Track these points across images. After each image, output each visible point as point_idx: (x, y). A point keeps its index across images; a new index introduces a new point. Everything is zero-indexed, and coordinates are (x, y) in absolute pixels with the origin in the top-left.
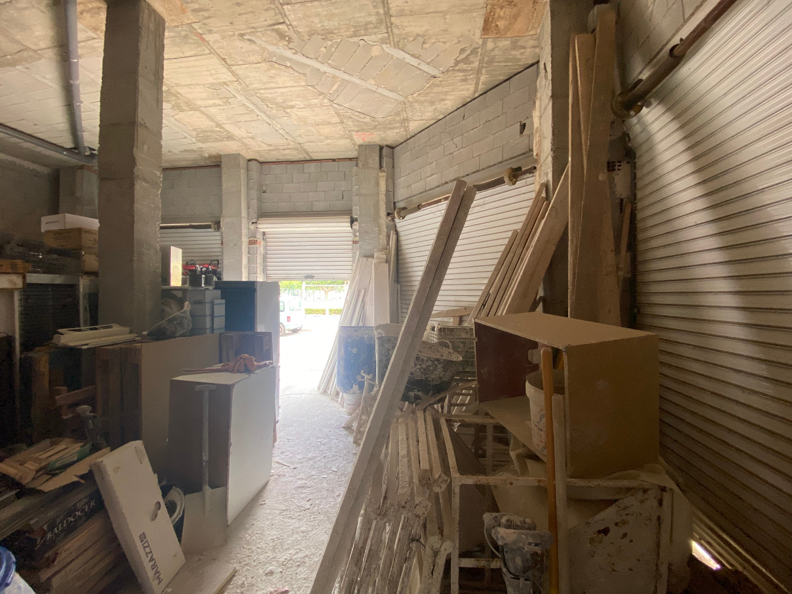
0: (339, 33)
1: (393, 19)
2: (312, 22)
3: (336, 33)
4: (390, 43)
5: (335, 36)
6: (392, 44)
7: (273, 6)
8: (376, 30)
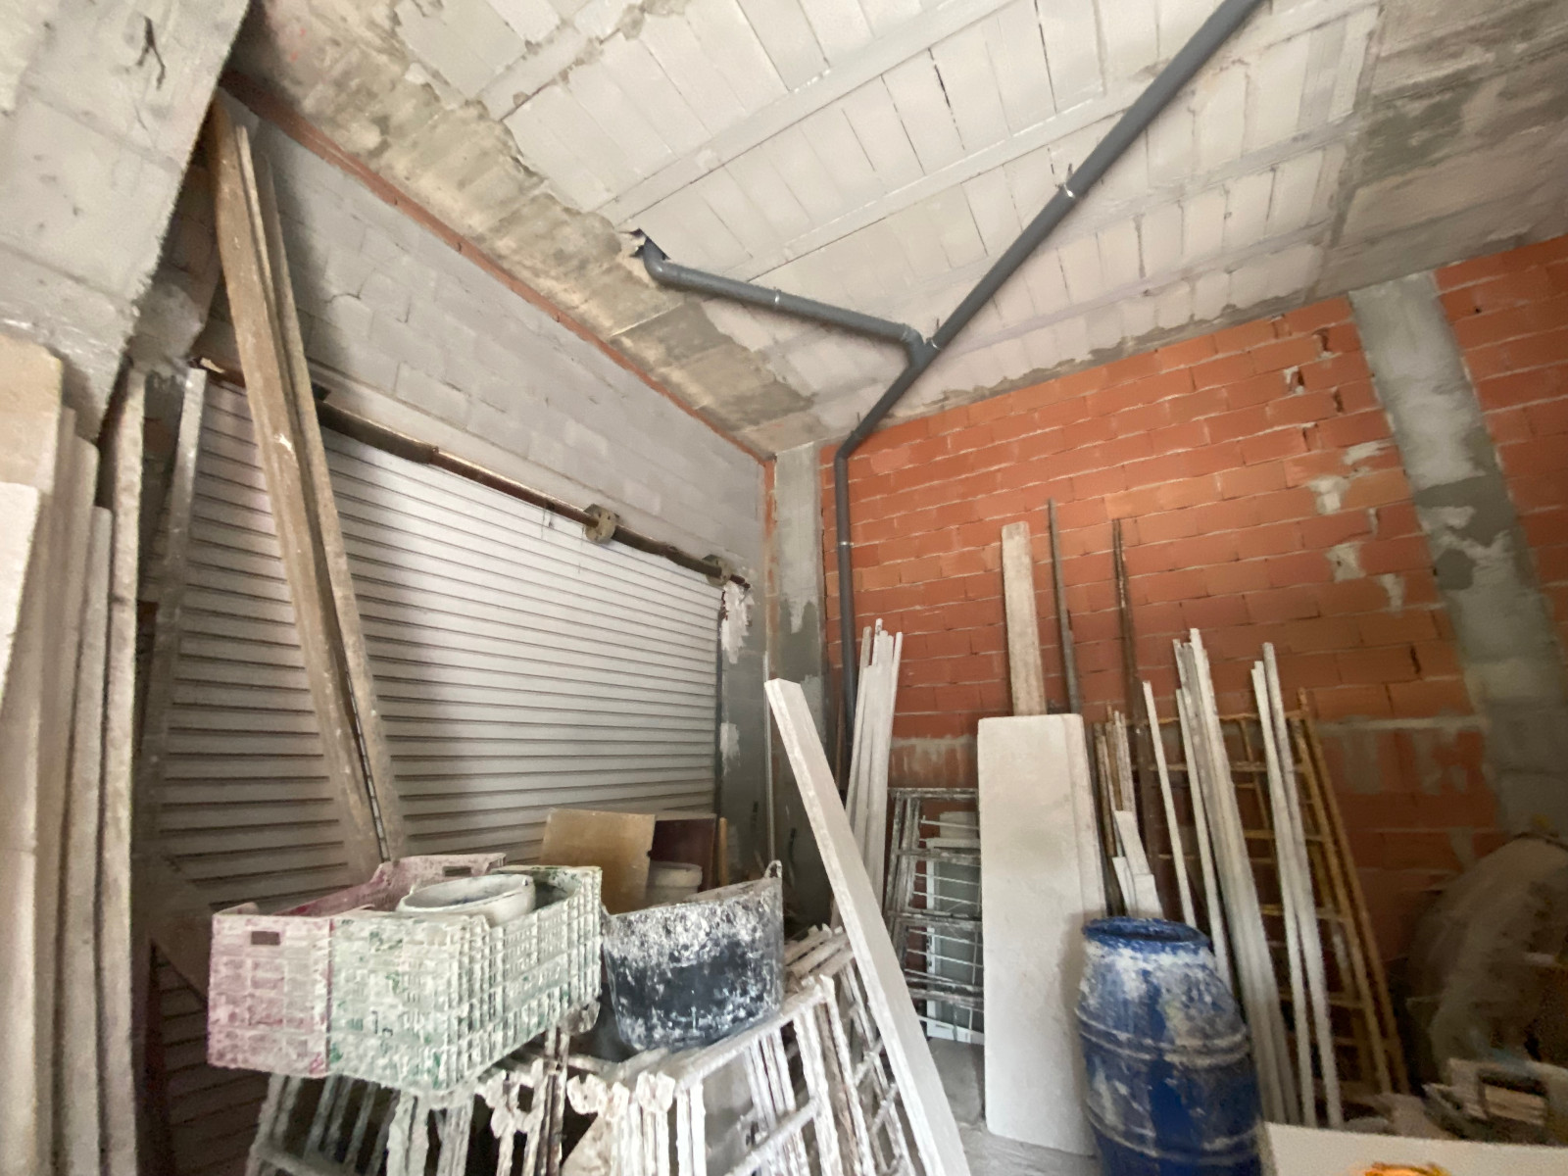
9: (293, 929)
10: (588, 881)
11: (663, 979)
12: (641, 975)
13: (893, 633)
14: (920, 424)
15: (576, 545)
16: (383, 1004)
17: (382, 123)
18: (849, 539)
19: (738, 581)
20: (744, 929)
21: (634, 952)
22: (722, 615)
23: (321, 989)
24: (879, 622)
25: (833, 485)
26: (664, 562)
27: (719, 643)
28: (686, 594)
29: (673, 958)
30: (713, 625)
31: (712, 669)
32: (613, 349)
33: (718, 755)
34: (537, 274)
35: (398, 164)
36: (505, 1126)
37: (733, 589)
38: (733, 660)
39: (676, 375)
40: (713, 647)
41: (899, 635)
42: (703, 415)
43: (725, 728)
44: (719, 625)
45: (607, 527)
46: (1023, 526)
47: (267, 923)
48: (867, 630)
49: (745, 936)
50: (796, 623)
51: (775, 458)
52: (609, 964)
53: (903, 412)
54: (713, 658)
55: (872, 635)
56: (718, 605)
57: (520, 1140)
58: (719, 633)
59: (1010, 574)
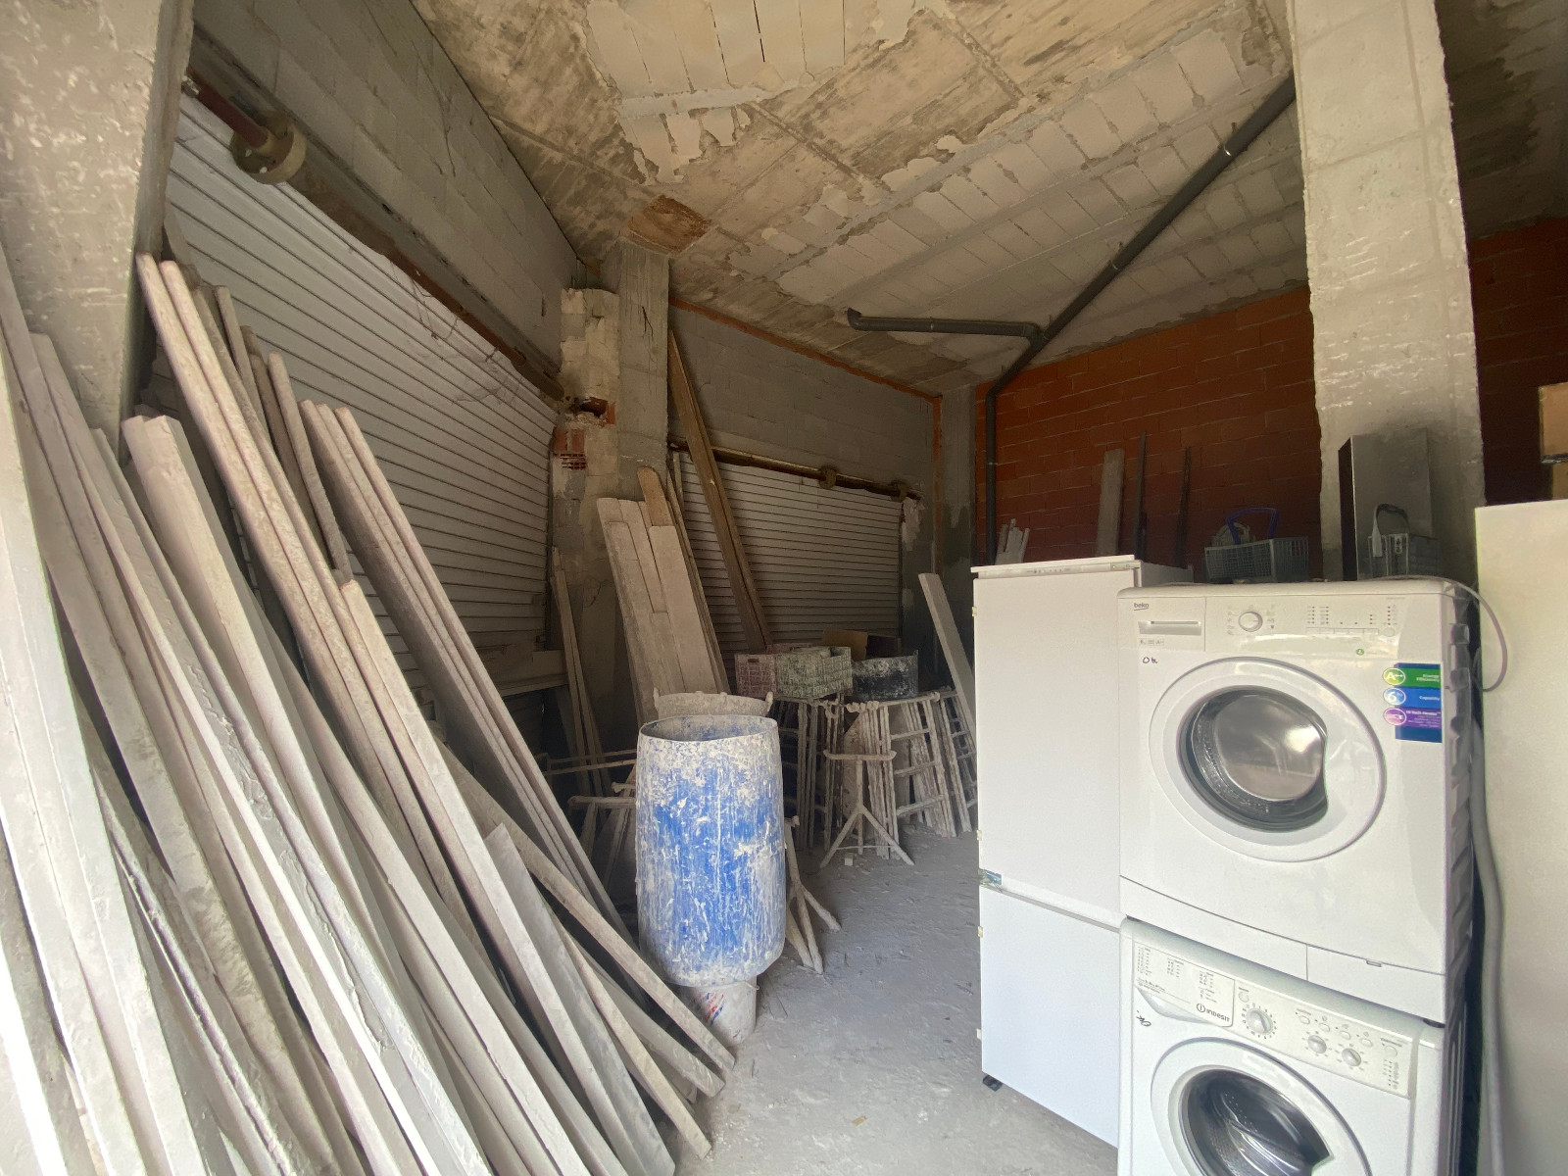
0: (860, 73)
1: (792, 142)
2: (916, 65)
3: (863, 69)
4: (760, 105)
5: (863, 64)
6: (757, 108)
7: (994, 52)
8: (803, 112)
9: (762, 658)
10: (847, 651)
11: (874, 681)
12: (867, 680)
13: (1022, 530)
14: (1052, 369)
15: (815, 491)
16: (794, 677)
17: (715, 291)
18: (995, 461)
19: (913, 496)
20: (902, 668)
21: (864, 672)
22: (902, 519)
23: (773, 674)
24: (1013, 521)
25: (984, 418)
26: (863, 491)
27: (900, 538)
28: (878, 509)
29: (877, 675)
30: (896, 526)
31: (896, 555)
32: (829, 359)
33: (901, 608)
34: (785, 331)
35: (720, 303)
36: (829, 715)
37: (909, 501)
38: (909, 548)
39: (867, 363)
40: (896, 541)
41: (1027, 531)
42: (887, 381)
43: (905, 591)
44: (900, 526)
45: (831, 479)
46: (1120, 452)
47: (752, 657)
48: (1005, 527)
49: (902, 670)
50: (955, 520)
51: (941, 396)
52: (856, 679)
53: (1038, 361)
54: (896, 548)
55: (1008, 530)
56: (899, 513)
57: (833, 720)
58: (900, 531)
59: (1105, 488)
